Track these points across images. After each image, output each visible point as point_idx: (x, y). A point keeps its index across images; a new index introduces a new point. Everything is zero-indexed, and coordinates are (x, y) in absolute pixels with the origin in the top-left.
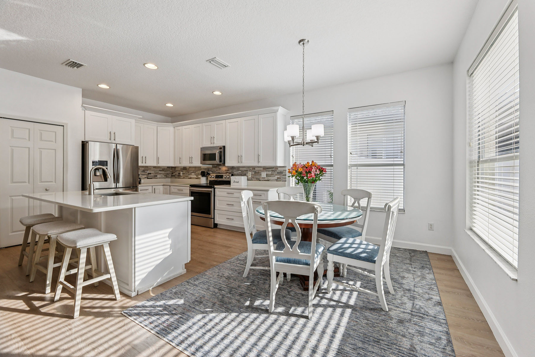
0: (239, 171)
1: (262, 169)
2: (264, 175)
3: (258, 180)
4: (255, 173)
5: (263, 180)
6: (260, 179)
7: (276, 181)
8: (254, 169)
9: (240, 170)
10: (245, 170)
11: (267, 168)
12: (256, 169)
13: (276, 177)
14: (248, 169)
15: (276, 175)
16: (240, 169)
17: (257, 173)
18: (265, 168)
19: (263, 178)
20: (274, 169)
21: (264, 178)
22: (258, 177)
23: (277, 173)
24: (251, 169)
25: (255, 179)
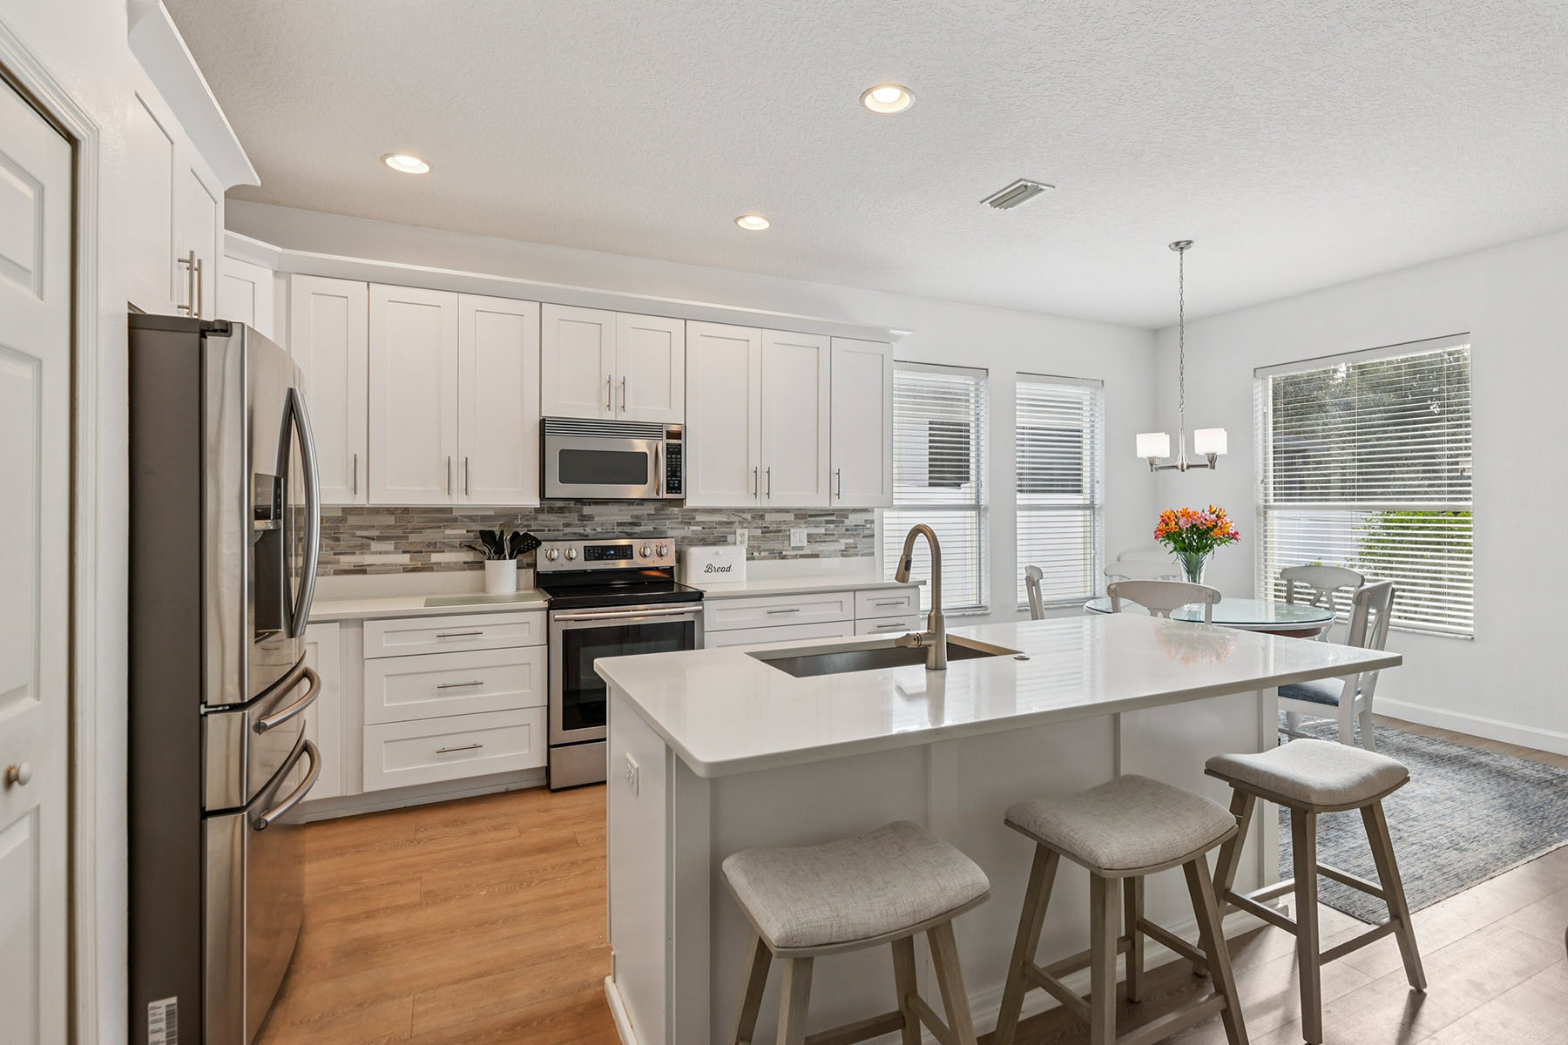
0: (692, 528)
1: (791, 517)
2: (799, 536)
3: (775, 558)
4: (766, 530)
5: (795, 557)
6: (784, 553)
7: (843, 556)
8: (762, 517)
9: (698, 523)
10: (720, 523)
11: (810, 516)
12: (768, 517)
13: (841, 545)
14: (733, 519)
15: (842, 536)
16: (699, 518)
17: (770, 532)
18: (803, 516)
19: (794, 548)
20: (833, 518)
21: (802, 548)
22: (777, 546)
23: (847, 530)
24: (748, 516)
25: (763, 554)
